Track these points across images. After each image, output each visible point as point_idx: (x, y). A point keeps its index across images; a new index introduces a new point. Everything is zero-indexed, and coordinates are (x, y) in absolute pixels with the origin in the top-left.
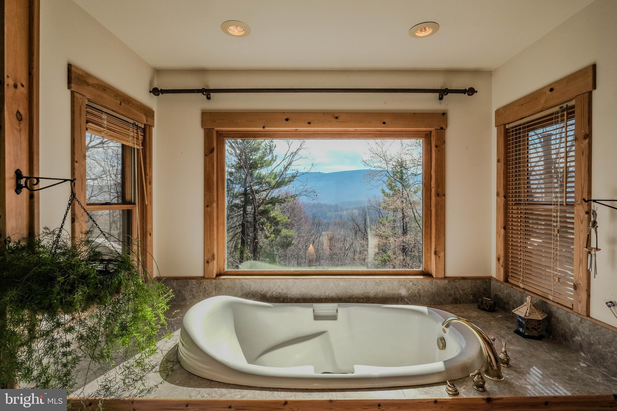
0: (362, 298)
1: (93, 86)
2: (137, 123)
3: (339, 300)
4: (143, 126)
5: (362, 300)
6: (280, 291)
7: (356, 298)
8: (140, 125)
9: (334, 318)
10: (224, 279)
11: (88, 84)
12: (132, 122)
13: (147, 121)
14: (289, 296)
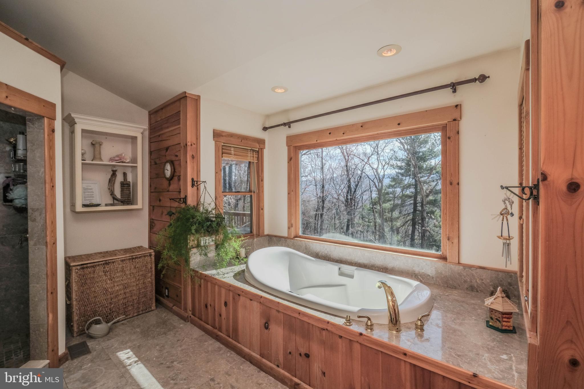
0: (382, 269)
1: (225, 136)
2: (253, 149)
3: (364, 266)
4: (257, 150)
5: (381, 270)
6: (327, 253)
7: (378, 267)
8: (255, 149)
9: (352, 277)
10: (296, 240)
11: (223, 136)
12: (250, 148)
13: (259, 146)
14: (332, 257)
